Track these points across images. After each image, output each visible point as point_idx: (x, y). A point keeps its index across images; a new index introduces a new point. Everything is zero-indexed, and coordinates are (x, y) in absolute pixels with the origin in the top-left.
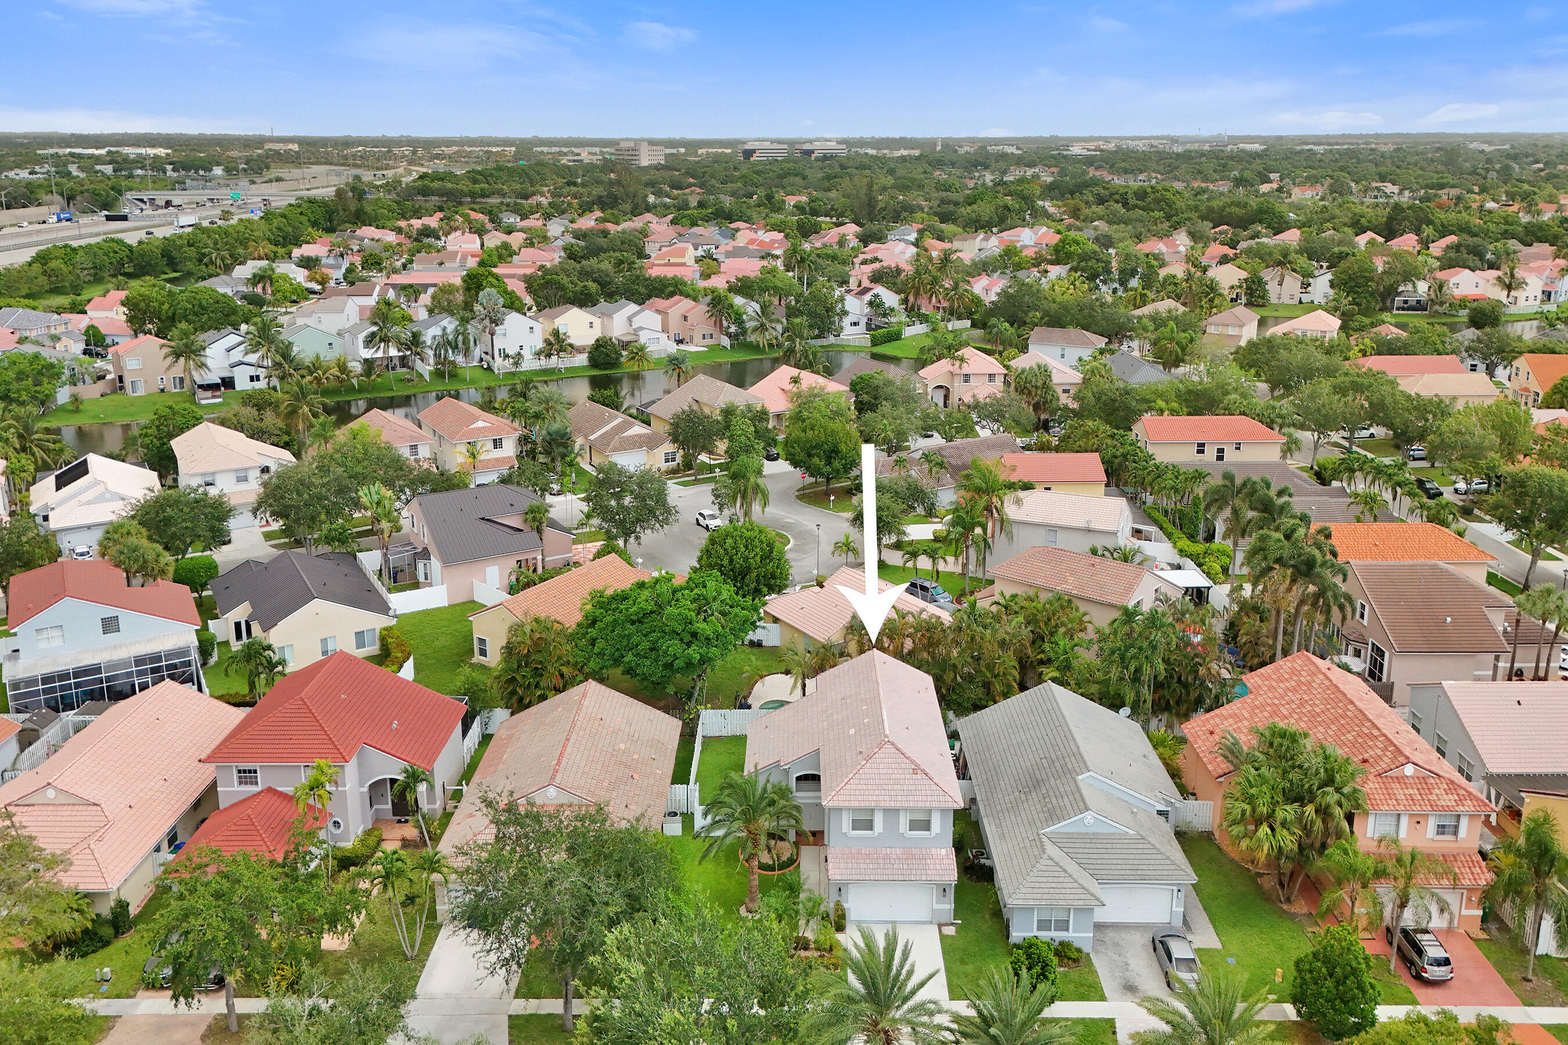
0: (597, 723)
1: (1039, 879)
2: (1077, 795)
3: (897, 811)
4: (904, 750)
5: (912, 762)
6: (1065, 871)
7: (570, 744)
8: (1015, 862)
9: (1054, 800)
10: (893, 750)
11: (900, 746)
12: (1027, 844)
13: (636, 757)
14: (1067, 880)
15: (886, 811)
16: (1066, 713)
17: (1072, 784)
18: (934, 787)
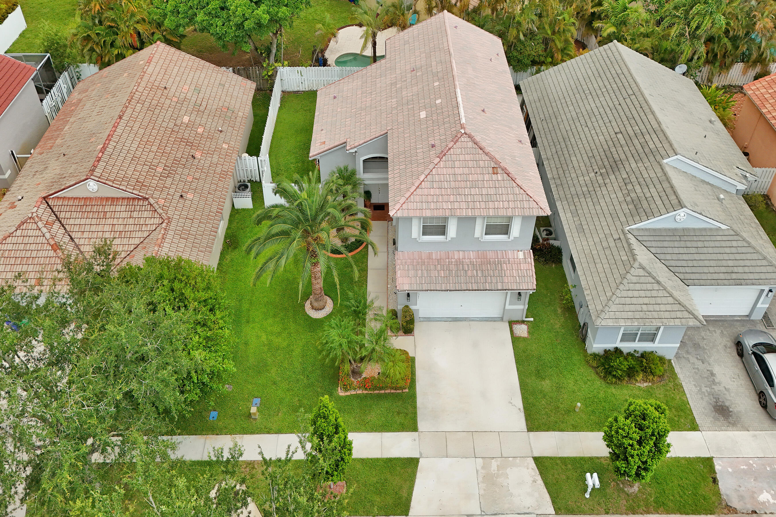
0: (159, 92)
1: (630, 294)
2: (666, 185)
3: (473, 219)
4: (483, 144)
5: (492, 158)
6: (658, 282)
7: (123, 123)
8: (599, 266)
9: (637, 188)
10: (470, 144)
11: (478, 138)
12: (612, 244)
13: (200, 130)
14: (661, 293)
15: (461, 219)
16: (639, 80)
17: (658, 170)
18: (517, 190)
